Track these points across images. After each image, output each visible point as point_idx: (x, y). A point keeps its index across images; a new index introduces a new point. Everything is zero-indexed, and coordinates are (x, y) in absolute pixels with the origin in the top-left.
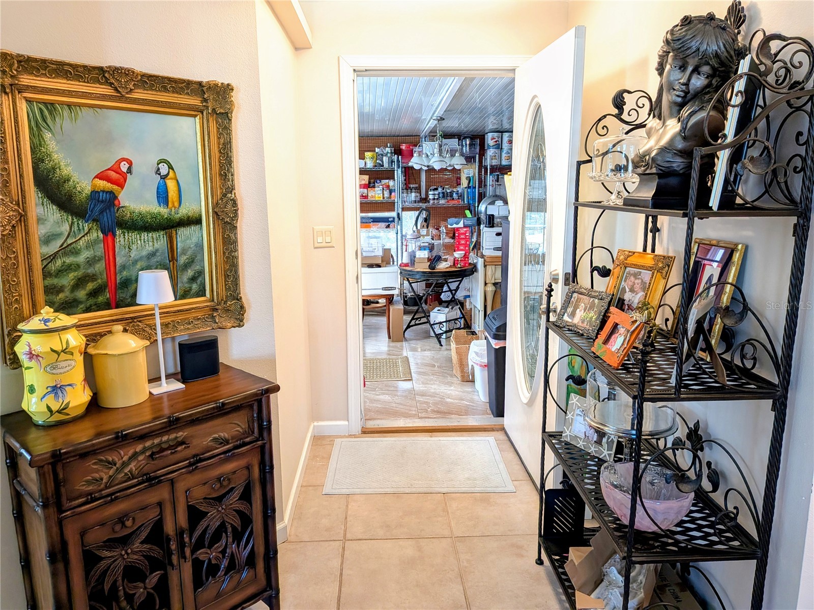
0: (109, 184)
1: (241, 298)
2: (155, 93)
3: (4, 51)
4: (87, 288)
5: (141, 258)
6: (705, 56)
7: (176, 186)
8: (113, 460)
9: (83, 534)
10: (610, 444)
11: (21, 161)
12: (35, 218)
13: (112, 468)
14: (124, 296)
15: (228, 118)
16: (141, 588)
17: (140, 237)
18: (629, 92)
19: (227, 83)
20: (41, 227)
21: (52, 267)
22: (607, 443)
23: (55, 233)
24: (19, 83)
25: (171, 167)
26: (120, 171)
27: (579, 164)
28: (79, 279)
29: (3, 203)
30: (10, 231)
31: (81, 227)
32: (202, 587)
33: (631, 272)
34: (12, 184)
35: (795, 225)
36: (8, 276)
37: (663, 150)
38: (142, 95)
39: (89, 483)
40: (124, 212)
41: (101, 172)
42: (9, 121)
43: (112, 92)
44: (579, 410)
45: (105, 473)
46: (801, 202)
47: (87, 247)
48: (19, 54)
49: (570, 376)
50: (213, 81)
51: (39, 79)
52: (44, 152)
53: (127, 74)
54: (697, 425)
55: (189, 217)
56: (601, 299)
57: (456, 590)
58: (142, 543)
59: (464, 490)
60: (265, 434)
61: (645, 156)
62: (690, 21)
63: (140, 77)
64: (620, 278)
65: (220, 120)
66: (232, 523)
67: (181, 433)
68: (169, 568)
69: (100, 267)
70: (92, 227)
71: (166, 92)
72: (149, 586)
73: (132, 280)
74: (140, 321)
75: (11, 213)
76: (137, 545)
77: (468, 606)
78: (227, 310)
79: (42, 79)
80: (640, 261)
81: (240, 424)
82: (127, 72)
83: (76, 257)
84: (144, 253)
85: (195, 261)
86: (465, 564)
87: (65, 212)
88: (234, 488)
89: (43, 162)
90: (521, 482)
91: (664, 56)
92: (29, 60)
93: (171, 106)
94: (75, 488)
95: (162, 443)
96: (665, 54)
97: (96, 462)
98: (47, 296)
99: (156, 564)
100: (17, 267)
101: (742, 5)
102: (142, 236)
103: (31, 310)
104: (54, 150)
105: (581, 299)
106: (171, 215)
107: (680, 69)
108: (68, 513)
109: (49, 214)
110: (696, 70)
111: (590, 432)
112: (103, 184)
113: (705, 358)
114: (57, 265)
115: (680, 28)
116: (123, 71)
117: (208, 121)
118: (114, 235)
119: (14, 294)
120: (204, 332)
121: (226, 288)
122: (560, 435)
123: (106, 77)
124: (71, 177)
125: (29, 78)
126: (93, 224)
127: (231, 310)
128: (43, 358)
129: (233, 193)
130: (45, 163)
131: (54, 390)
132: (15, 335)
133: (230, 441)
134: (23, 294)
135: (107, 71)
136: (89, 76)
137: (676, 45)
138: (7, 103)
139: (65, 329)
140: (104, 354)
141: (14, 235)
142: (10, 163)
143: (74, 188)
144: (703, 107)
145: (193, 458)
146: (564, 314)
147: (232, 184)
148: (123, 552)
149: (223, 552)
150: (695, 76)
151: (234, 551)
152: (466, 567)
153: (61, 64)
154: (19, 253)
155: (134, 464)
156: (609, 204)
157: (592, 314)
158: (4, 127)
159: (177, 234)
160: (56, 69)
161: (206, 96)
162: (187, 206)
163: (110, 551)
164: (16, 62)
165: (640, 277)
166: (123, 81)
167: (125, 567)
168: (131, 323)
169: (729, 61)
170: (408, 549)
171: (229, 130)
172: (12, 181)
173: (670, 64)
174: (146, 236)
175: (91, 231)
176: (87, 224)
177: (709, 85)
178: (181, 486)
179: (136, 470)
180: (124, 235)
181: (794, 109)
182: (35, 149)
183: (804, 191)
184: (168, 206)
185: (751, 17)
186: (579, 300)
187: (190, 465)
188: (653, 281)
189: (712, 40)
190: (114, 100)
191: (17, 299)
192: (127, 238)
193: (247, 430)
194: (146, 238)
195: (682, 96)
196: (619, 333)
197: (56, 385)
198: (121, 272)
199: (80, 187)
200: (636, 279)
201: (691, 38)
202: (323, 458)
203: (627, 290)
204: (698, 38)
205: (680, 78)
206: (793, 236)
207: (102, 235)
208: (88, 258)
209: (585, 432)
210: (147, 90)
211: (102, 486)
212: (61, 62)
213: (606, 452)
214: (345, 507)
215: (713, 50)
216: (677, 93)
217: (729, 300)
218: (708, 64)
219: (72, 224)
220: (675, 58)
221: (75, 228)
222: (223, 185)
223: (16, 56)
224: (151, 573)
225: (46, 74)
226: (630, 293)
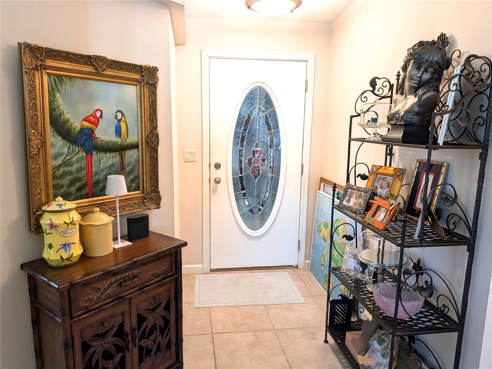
0: (90, 124)
1: (159, 191)
2: (117, 71)
3: (39, 45)
4: (76, 186)
5: (106, 168)
6: (432, 63)
7: (126, 126)
8: (99, 287)
9: (82, 332)
10: (370, 273)
11: (44, 110)
12: (49, 144)
13: (99, 292)
14: (96, 190)
15: (155, 87)
16: (111, 364)
17: (106, 156)
18: (379, 79)
19: (155, 66)
20: (53, 149)
21: (57, 173)
22: (368, 272)
23: (60, 153)
24: (45, 64)
25: (123, 115)
26: (96, 117)
27: (352, 117)
28: (72, 180)
29: (34, 135)
30: (37, 152)
31: (74, 149)
32: (142, 362)
33: (381, 177)
34: (39, 123)
35: (481, 154)
36: (35, 179)
37: (407, 112)
38: (110, 72)
39: (86, 301)
40: (97, 141)
41: (86, 117)
42: (39, 86)
43: (94, 70)
44: (350, 254)
45: (95, 295)
46: (484, 142)
47: (77, 162)
48: (46, 47)
49: (345, 235)
50: (148, 65)
51: (55, 62)
52: (55, 105)
53: (103, 60)
54: (419, 261)
55: (132, 144)
56: (366, 192)
57: (282, 359)
58: (112, 337)
59: (276, 303)
60: (178, 271)
61: (396, 114)
62: (423, 44)
63: (109, 62)
64: (374, 181)
65: (150, 88)
66: (160, 324)
67: (135, 271)
68: (126, 351)
69: (84, 173)
70: (80, 149)
71: (122, 71)
72: (115, 363)
73: (100, 181)
74: (105, 205)
75: (38, 141)
76: (110, 338)
77: (291, 367)
78: (151, 199)
79: (57, 62)
80: (386, 172)
81: (166, 265)
82: (103, 59)
83: (70, 167)
84: (108, 165)
85: (135, 170)
86: (285, 344)
87: (66, 140)
88: (161, 303)
89: (55, 111)
90: (307, 297)
91: (408, 62)
92: (52, 51)
93: (125, 79)
94: (80, 304)
95: (126, 277)
96: (408, 60)
97: (90, 289)
98: (54, 190)
99: (119, 349)
100: (40, 173)
101: (446, 36)
102: (107, 155)
103: (46, 199)
104: (61, 104)
105: (353, 192)
106: (122, 143)
107: (417, 69)
108: (76, 319)
109: (57, 142)
110: (426, 70)
111: (358, 267)
112: (86, 124)
113: (426, 224)
114: (60, 172)
115: (418, 47)
116: (101, 58)
117: (144, 88)
118: (92, 155)
119: (38, 190)
120: (139, 212)
121: (151, 185)
122: (339, 269)
123: (91, 62)
124: (70, 120)
125: (50, 61)
126: (81, 148)
127: (153, 199)
128: (59, 227)
129: (157, 131)
130: (56, 111)
131: (64, 246)
132: (38, 213)
133: (160, 275)
134: (42, 189)
135: (92, 58)
136: (82, 60)
137: (416, 57)
138: (38, 76)
139: (70, 210)
140: (91, 225)
141: (39, 154)
142: (38, 111)
143: (71, 127)
144: (430, 90)
145: (141, 285)
146: (343, 200)
147: (156, 125)
148: (103, 343)
149: (154, 341)
150: (425, 73)
151: (160, 340)
152: (285, 346)
153: (68, 53)
154: (41, 165)
155: (111, 289)
156: (370, 140)
157: (360, 200)
158: (36, 90)
159: (125, 154)
160: (65, 56)
161: (143, 74)
162: (131, 138)
163: (96, 342)
164: (44, 51)
165: (386, 180)
166: (100, 64)
167: (104, 351)
168: (100, 206)
169: (443, 65)
170: (251, 338)
171: (155, 93)
172: (39, 122)
173: (411, 66)
174: (109, 155)
175: (79, 152)
176: (77, 148)
177: (432, 78)
178: (134, 303)
179: (111, 293)
180: (97, 154)
181: (478, 93)
182: (51, 103)
183: (486, 136)
184: (121, 137)
185: (451, 42)
186: (352, 193)
187: (140, 289)
188: (394, 182)
189: (435, 54)
190: (95, 75)
191: (39, 192)
192: (98, 156)
193: (169, 269)
194: (109, 156)
195: (418, 83)
196: (381, 211)
197: (65, 244)
198: (95, 176)
199: (74, 125)
200: (384, 181)
201: (424, 53)
202: (190, 287)
203: (379, 187)
204: (428, 53)
205: (417, 74)
206: (479, 159)
207: (85, 154)
208: (77, 168)
209: (355, 267)
210: (113, 70)
211: (94, 303)
212: (68, 52)
213: (367, 278)
214: (209, 315)
215: (435, 60)
216: (415, 82)
217: (440, 193)
218: (432, 67)
219: (69, 147)
220: (414, 63)
221: (71, 150)
222: (151, 126)
223: (45, 49)
224: (117, 355)
225: (59, 59)
226: (380, 189)
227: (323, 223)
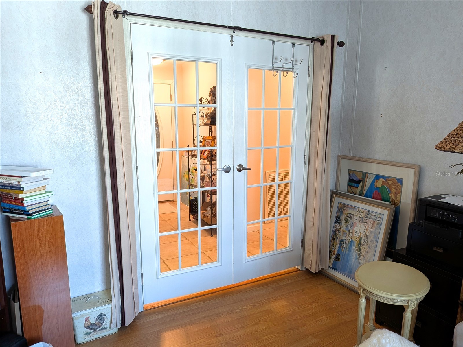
18: (203, 98)
27: (193, 115)
64: (205, 143)
80: (209, 138)
156: (201, 124)
165: (209, 142)
227: (186, 172)
